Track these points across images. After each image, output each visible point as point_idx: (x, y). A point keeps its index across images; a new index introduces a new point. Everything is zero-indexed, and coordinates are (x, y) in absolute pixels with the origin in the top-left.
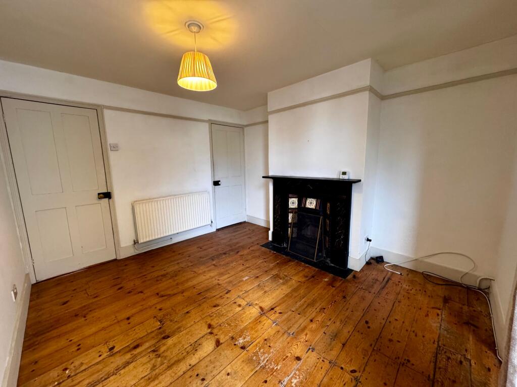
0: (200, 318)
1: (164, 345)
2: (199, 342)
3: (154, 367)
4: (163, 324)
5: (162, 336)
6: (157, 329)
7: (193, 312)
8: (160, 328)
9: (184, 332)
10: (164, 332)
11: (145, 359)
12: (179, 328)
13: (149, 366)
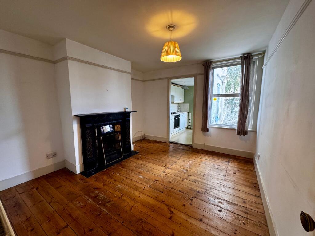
0: (180, 185)
1: (201, 191)
2: (192, 181)
3: (211, 188)
4: (192, 197)
5: (198, 193)
6: (197, 198)
7: (178, 189)
8: (195, 197)
9: (191, 187)
10: (196, 194)
11: (211, 193)
12: (190, 190)
13: (212, 190)
